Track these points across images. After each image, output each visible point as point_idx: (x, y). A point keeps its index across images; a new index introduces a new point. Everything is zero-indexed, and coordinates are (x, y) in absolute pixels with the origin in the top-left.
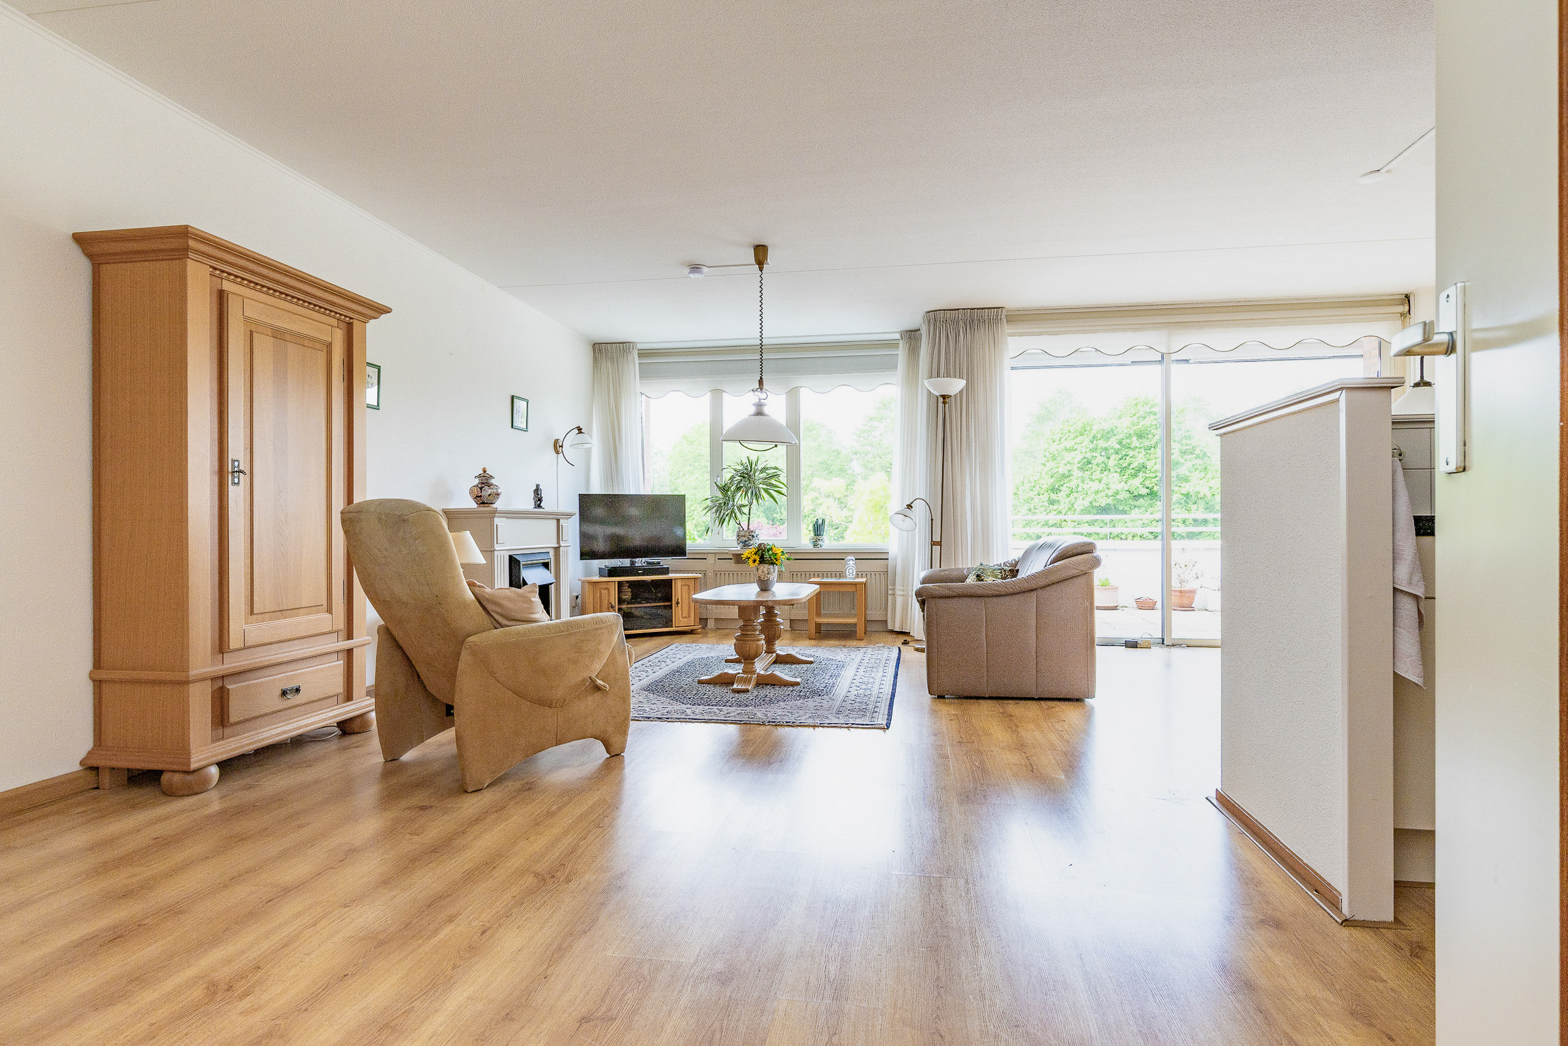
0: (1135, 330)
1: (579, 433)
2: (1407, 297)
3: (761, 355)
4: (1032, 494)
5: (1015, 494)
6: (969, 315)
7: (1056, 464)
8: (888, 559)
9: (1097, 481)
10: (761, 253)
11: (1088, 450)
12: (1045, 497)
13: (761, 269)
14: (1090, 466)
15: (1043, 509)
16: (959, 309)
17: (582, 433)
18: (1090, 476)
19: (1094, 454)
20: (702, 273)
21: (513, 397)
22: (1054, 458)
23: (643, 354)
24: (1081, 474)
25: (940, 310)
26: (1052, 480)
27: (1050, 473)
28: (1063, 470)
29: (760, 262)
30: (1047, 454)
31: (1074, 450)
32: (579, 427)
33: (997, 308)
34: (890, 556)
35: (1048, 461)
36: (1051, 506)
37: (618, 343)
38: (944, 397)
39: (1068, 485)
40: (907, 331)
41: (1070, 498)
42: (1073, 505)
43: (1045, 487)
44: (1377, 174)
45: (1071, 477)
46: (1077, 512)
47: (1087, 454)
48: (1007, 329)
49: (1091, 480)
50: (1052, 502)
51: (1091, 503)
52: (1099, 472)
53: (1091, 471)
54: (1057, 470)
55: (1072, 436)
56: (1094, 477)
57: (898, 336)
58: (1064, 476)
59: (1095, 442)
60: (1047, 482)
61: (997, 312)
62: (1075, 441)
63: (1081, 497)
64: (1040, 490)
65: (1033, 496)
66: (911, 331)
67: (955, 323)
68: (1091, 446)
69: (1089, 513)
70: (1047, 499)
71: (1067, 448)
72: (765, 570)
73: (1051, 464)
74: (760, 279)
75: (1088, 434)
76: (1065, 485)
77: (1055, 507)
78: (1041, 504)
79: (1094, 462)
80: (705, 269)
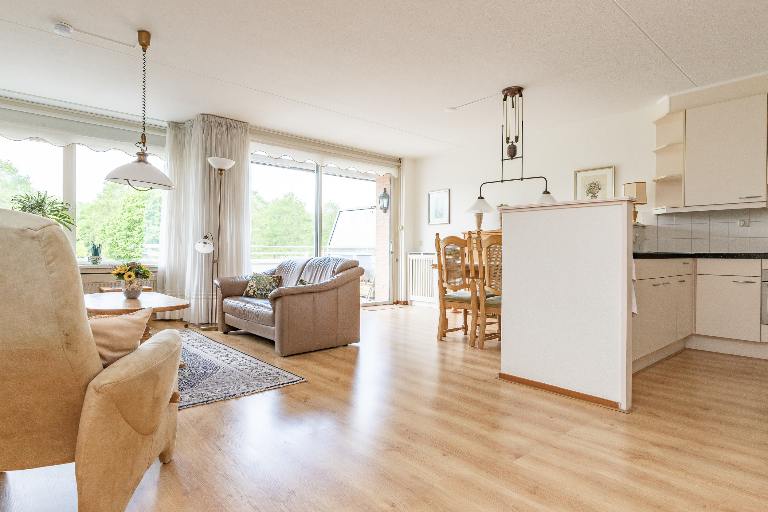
2: (400, 160)
4: (115, 231)
5: (103, 230)
7: (131, 214)
8: (157, 272)
9: (157, 226)
10: (144, 39)
11: (151, 208)
12: (124, 233)
13: (144, 51)
14: (153, 217)
15: (122, 240)
16: (223, 118)
18: (153, 223)
19: (155, 211)
20: (69, 32)
22: (130, 211)
24: (147, 221)
25: (212, 115)
26: (129, 223)
27: (127, 219)
28: (135, 218)
29: (144, 46)
30: (125, 208)
31: (142, 207)
33: (245, 123)
34: (158, 270)
35: (125, 212)
36: (128, 239)
38: (221, 170)
39: (139, 227)
40: (173, 122)
41: (140, 234)
42: (142, 239)
43: (124, 227)
44: (454, 109)
45: (141, 223)
46: (145, 242)
47: (151, 210)
48: (249, 137)
49: (153, 225)
50: (128, 236)
51: (154, 237)
52: (158, 221)
53: (153, 220)
54: (132, 218)
55: (141, 199)
56: (155, 223)
57: (166, 125)
58: (135, 222)
59: (155, 204)
60: (125, 224)
62: (143, 202)
63: (147, 234)
64: (120, 229)
65: (116, 232)
66: (176, 123)
68: (154, 206)
69: (152, 243)
70: (125, 234)
71: (138, 206)
72: (139, 282)
73: (127, 214)
75: (151, 199)
76: (137, 227)
77: (131, 239)
78: (121, 237)
79: (156, 215)
80: (72, 30)
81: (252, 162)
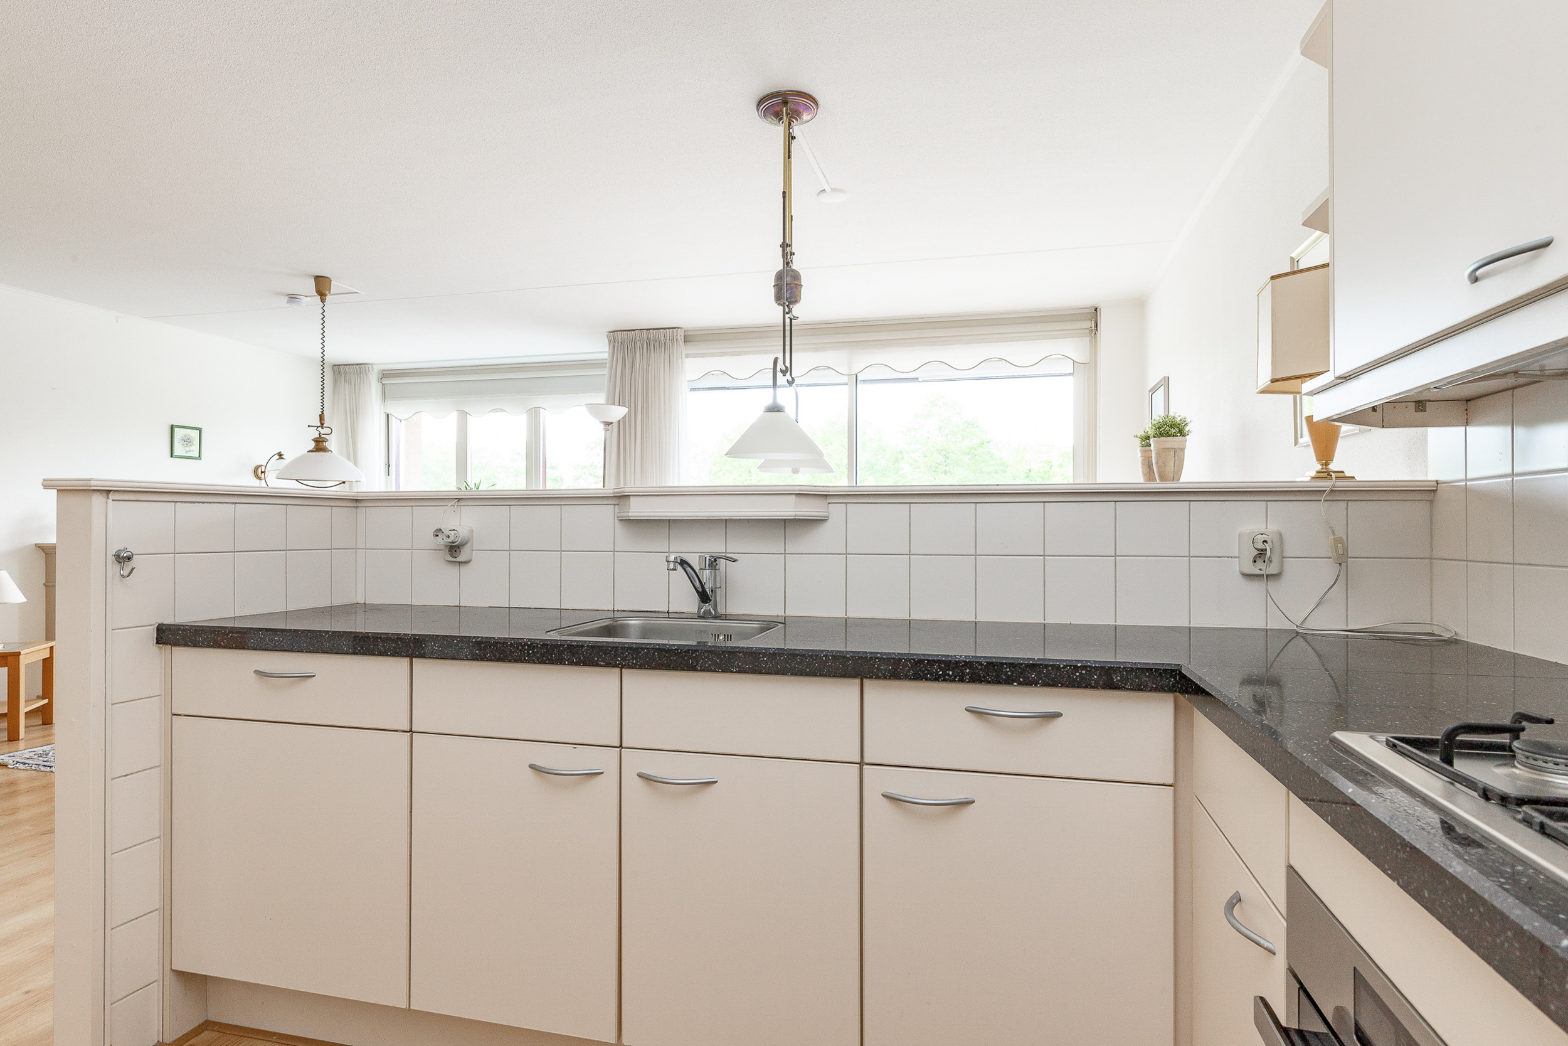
0: (816, 350)
1: (280, 459)
3: (322, 389)
6: (645, 336)
10: (322, 285)
13: (323, 301)
17: (283, 458)
20: (300, 303)
21: (172, 427)
23: (387, 375)
29: (322, 294)
32: (280, 453)
33: (673, 328)
37: (354, 365)
38: (606, 423)
44: (828, 193)
48: (683, 349)
61: (673, 333)
67: (633, 344)
74: (322, 311)
80: (304, 299)
81: (693, 389)
